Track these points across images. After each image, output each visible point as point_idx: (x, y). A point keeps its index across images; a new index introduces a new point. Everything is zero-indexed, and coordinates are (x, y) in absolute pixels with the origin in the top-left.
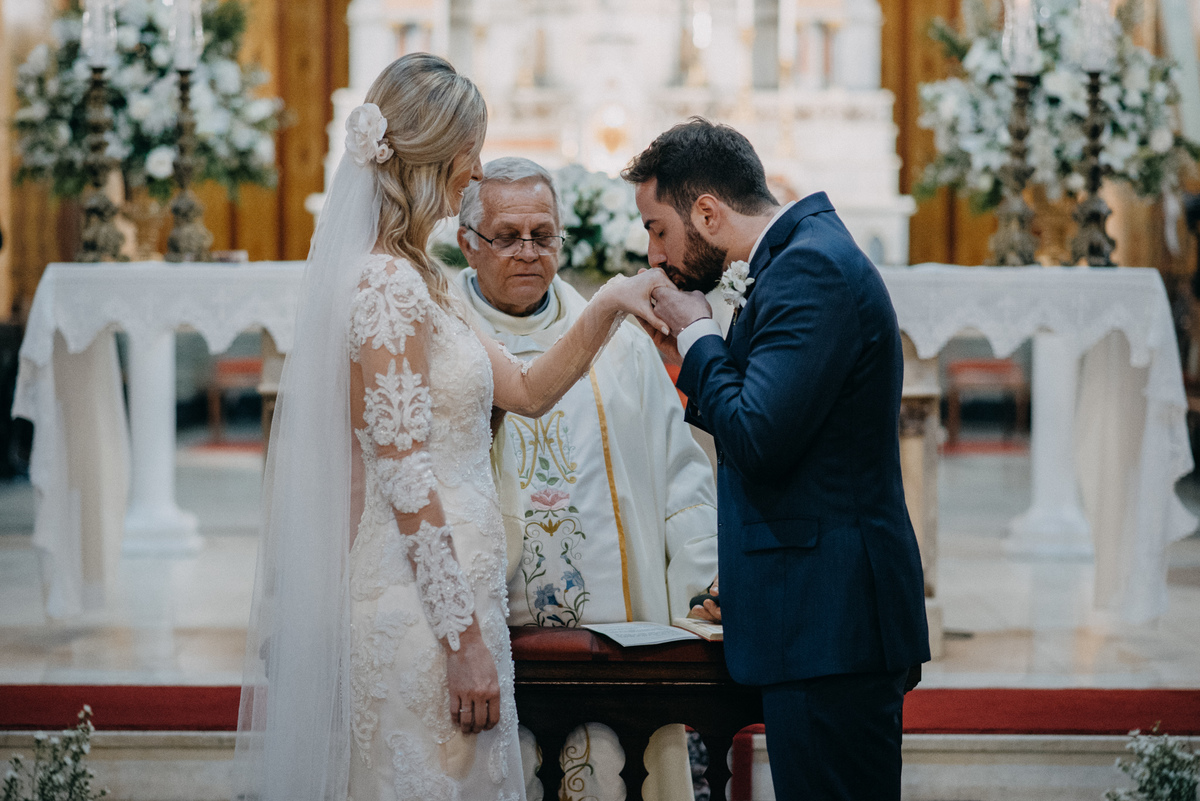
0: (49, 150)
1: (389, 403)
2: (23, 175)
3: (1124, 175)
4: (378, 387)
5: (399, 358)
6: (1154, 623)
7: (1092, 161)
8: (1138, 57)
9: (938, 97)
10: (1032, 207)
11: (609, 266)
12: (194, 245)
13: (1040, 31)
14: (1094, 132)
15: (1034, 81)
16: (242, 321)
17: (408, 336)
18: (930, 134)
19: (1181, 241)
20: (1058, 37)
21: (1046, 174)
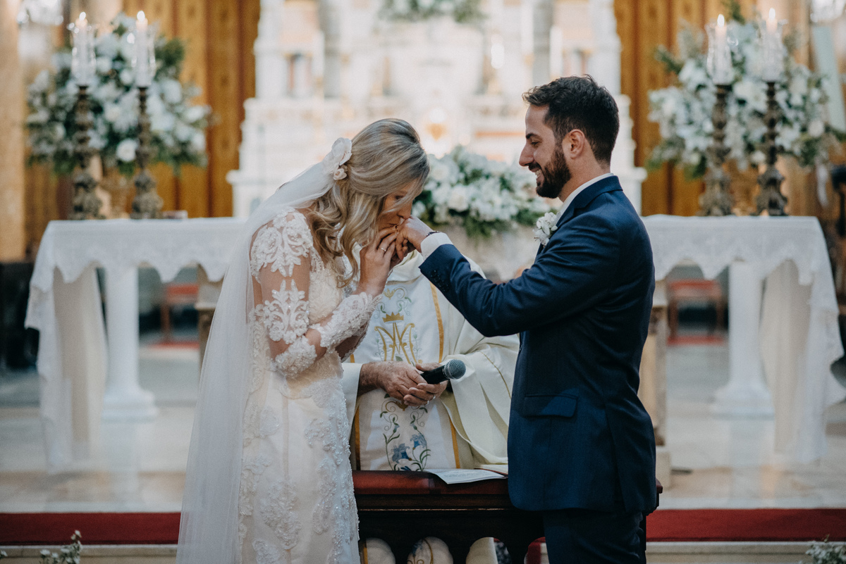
0: (50, 142)
1: (281, 311)
2: (32, 160)
3: (791, 153)
4: (274, 299)
5: (288, 278)
6: (817, 462)
7: (771, 143)
8: (799, 72)
9: (662, 100)
10: (729, 176)
11: (437, 219)
12: (150, 207)
13: (732, 54)
14: (772, 124)
15: (728, 88)
16: (185, 259)
17: (295, 265)
18: (656, 126)
19: (828, 197)
20: (744, 59)
21: (738, 152)
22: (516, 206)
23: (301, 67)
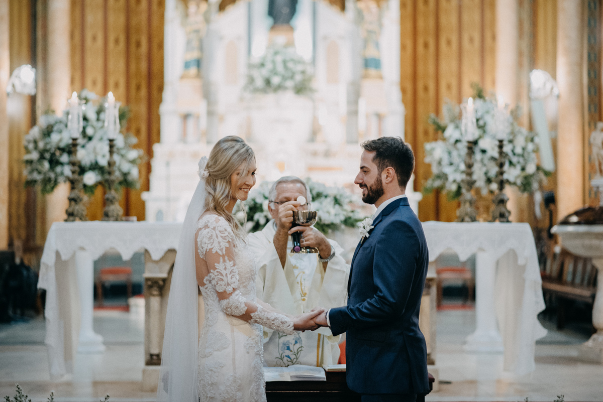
0: (39, 173)
1: (222, 275)
2: (28, 184)
3: (515, 184)
4: (216, 269)
5: (223, 256)
6: (529, 376)
7: (500, 178)
8: (520, 132)
9: (433, 149)
10: (475, 197)
12: (115, 214)
13: (478, 120)
14: (501, 165)
15: (475, 143)
16: (137, 247)
17: (226, 247)
18: (429, 165)
19: (541, 212)
20: (485, 124)
21: (480, 183)
22: (344, 215)
23: (191, 123)
